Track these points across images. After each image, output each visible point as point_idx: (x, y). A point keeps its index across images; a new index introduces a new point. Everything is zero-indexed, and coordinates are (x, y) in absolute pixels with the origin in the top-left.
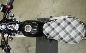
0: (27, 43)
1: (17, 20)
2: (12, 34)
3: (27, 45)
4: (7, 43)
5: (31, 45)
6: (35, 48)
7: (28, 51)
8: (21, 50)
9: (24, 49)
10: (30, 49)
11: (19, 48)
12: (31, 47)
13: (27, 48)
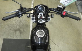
0: (24, 30)
1: (48, 21)
2: (34, 17)
3: (22, 30)
4: (25, 13)
5: (22, 34)
6: (19, 38)
7: (16, 31)
8: (17, 24)
9: (18, 27)
10: (18, 32)
11: (19, 22)
12: (19, 34)
13: (19, 30)
